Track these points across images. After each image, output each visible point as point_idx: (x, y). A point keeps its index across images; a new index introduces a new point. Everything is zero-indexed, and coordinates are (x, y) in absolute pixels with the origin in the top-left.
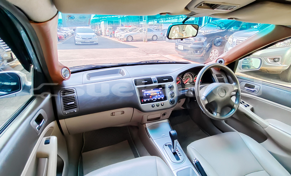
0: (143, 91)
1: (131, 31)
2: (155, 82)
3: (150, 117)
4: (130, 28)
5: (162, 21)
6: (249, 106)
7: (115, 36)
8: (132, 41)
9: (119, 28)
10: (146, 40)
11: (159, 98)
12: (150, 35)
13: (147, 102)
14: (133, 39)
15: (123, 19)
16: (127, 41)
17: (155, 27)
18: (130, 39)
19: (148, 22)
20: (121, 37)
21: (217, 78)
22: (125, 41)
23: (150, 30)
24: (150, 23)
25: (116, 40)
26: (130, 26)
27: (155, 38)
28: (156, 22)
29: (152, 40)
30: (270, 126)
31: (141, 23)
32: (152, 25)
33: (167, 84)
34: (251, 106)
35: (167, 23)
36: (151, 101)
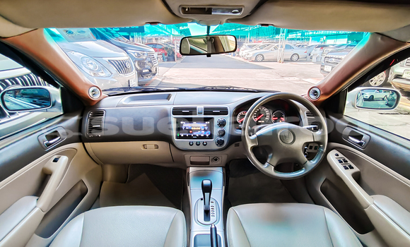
0: (182, 123)
1: (261, 48)
2: (200, 113)
3: (193, 159)
4: (261, 44)
5: (311, 33)
6: (353, 168)
7: (240, 54)
8: (262, 61)
9: (247, 44)
10: (282, 60)
11: (202, 135)
12: (288, 54)
13: (185, 137)
14: (263, 59)
15: (252, 32)
16: (256, 61)
17: (298, 42)
18: (260, 58)
19: (287, 36)
20: (248, 56)
21: (307, 117)
22: (252, 61)
23: (288, 47)
24: (290, 36)
25: (241, 59)
26: (260, 42)
27: (295, 58)
28: (300, 34)
29: (291, 60)
30: (373, 206)
31: (277, 36)
32: (293, 39)
33: (217, 118)
34: (356, 169)
35: (318, 35)
36: (190, 137)
